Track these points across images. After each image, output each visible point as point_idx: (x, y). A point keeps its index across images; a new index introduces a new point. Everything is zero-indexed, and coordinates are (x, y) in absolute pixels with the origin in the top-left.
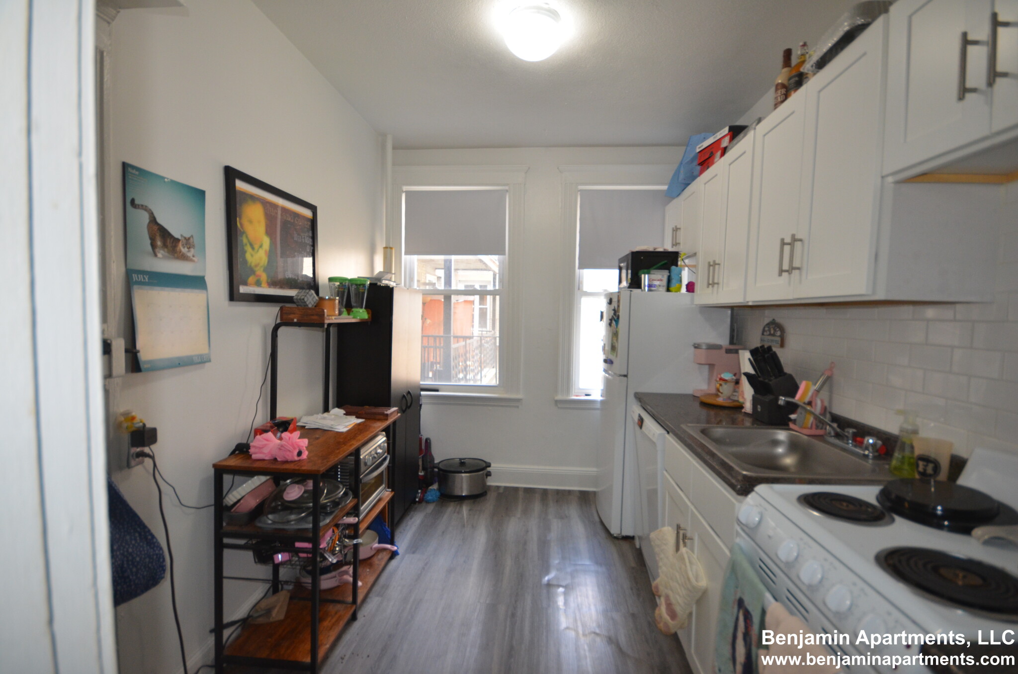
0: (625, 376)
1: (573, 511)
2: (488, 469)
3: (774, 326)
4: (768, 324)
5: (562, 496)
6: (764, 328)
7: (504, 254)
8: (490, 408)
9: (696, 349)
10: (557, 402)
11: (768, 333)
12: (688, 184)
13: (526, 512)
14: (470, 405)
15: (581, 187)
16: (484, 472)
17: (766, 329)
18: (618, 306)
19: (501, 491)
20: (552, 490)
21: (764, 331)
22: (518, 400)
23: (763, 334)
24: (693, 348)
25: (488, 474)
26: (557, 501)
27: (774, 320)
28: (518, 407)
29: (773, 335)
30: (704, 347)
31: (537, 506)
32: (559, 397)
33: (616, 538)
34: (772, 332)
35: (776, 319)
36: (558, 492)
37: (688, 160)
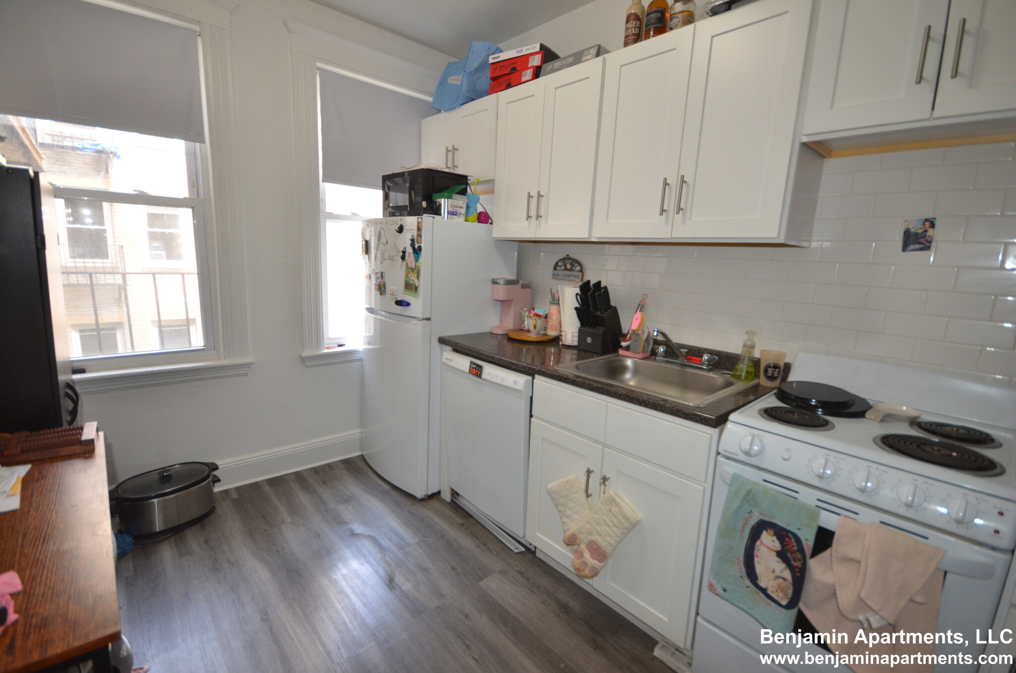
0: (428, 319)
1: (352, 487)
2: (216, 473)
3: (571, 261)
4: (563, 260)
5: (325, 473)
6: (557, 263)
7: (202, 141)
8: (197, 383)
9: (495, 285)
10: (303, 360)
11: (563, 268)
12: (473, 100)
13: (294, 510)
14: (157, 385)
15: (319, 65)
16: (211, 478)
17: (560, 264)
18: (419, 236)
19: (235, 495)
20: (305, 470)
21: (556, 265)
22: (248, 365)
23: (555, 269)
24: (490, 284)
25: (215, 479)
26: (324, 483)
27: (568, 255)
28: (246, 374)
29: (571, 270)
30: (502, 282)
31: (303, 498)
32: (307, 353)
33: (422, 500)
34: (569, 267)
35: (570, 255)
36: (315, 470)
37: (472, 69)
